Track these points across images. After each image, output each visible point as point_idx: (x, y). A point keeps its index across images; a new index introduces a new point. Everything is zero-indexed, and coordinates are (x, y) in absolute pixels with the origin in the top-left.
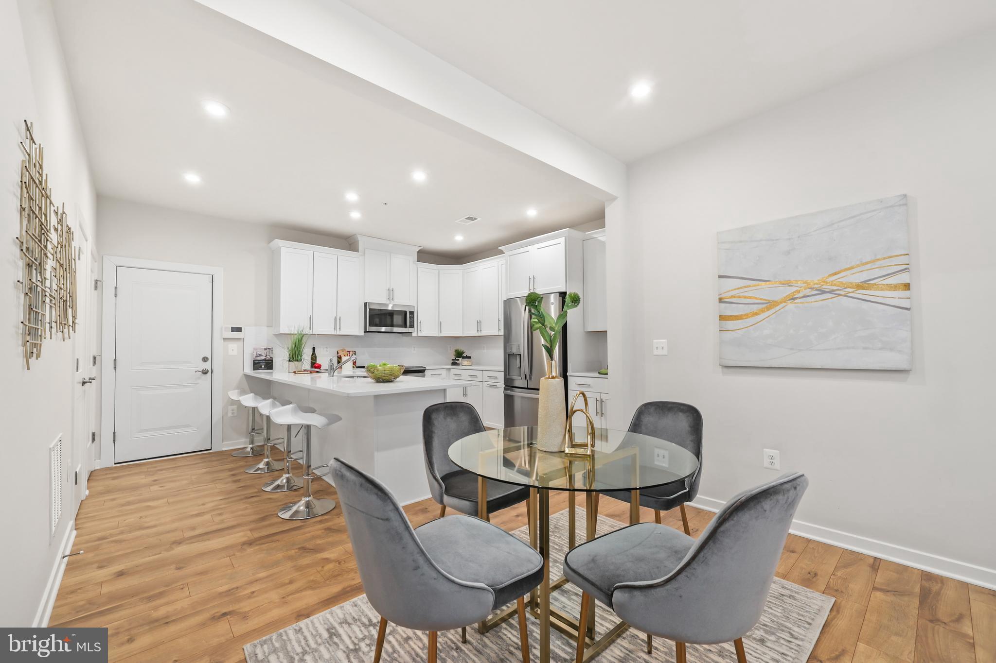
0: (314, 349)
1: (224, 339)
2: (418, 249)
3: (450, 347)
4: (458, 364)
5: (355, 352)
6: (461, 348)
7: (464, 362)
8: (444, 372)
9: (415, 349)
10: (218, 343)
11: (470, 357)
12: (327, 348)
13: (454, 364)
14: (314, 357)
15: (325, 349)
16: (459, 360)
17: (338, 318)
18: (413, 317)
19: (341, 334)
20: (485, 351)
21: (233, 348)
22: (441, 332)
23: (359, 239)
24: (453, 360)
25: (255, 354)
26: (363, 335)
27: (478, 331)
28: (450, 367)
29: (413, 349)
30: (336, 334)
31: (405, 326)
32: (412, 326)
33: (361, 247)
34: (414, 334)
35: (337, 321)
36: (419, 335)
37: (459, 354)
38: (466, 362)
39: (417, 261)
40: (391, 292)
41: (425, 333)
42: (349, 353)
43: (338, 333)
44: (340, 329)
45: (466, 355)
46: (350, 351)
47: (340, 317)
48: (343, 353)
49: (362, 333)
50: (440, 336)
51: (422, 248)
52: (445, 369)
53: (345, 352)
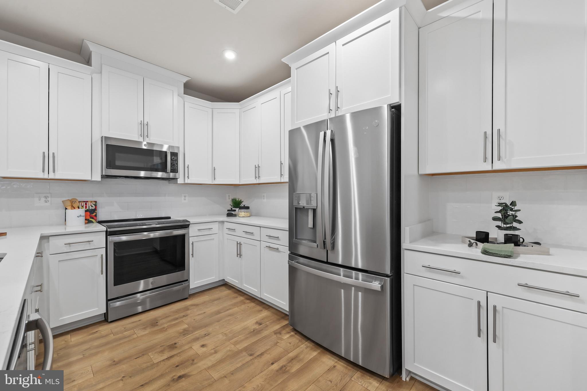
2: (185, 80)
3: (229, 196)
4: (235, 216)
5: (96, 202)
6: (239, 196)
7: (241, 213)
8: (215, 227)
9: (187, 198)
11: (248, 208)
12: (46, 197)
13: (229, 215)
15: (43, 199)
16: (235, 210)
17: (51, 155)
18: (177, 160)
20: (265, 200)
22: (215, 178)
23: (91, 49)
24: (228, 210)
26: (100, 180)
27: (256, 177)
28: (225, 218)
29: (183, 198)
30: (46, 177)
32: (175, 170)
33: (94, 60)
34: (180, 181)
35: (49, 159)
36: (186, 182)
37: (237, 204)
38: (243, 213)
39: (184, 94)
40: (144, 127)
41: (192, 180)
42: (86, 204)
43: (51, 176)
44: (54, 171)
45: (244, 205)
46: (87, 202)
47: (53, 154)
48: (73, 204)
49: (97, 177)
50: (213, 183)
51: (191, 78)
52: (218, 222)
53: (77, 202)
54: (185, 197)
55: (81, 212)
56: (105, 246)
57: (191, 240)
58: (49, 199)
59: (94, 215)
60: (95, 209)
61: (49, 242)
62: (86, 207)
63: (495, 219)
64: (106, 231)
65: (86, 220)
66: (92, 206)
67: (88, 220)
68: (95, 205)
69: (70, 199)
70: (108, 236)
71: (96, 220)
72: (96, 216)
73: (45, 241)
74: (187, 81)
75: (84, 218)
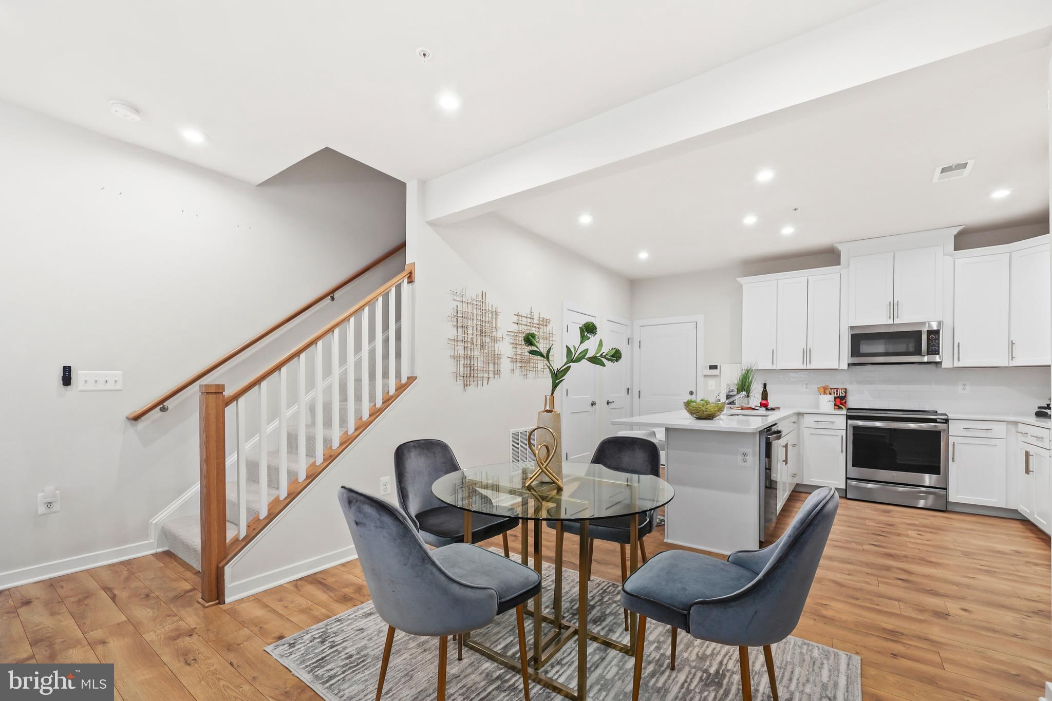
0: (765, 385)
1: (705, 376)
2: (955, 231)
5: (846, 389)
8: (999, 427)
10: (701, 379)
12: (807, 384)
13: (1041, 414)
14: (765, 395)
15: (805, 386)
17: (808, 350)
18: (938, 339)
19: (814, 368)
22: (1013, 359)
23: (841, 249)
24: (1040, 408)
26: (846, 368)
28: (1018, 419)
30: (805, 368)
32: (935, 352)
33: (843, 259)
34: (944, 365)
35: (807, 354)
36: (957, 365)
39: (955, 250)
40: (894, 307)
41: (965, 362)
42: (837, 391)
43: (808, 367)
44: (810, 363)
46: (838, 389)
47: (810, 349)
48: (825, 390)
49: (844, 366)
50: (1011, 365)
52: (1006, 422)
53: (829, 389)
54: (964, 385)
55: (832, 397)
56: (845, 428)
57: (951, 440)
58: (809, 386)
59: (844, 401)
60: (845, 396)
61: (803, 418)
62: (837, 394)
64: (847, 415)
65: (835, 405)
66: (842, 393)
67: (838, 406)
68: (845, 392)
69: (823, 386)
70: (848, 420)
71: (845, 407)
72: (845, 402)
73: (801, 417)
74: (958, 232)
75: (833, 404)
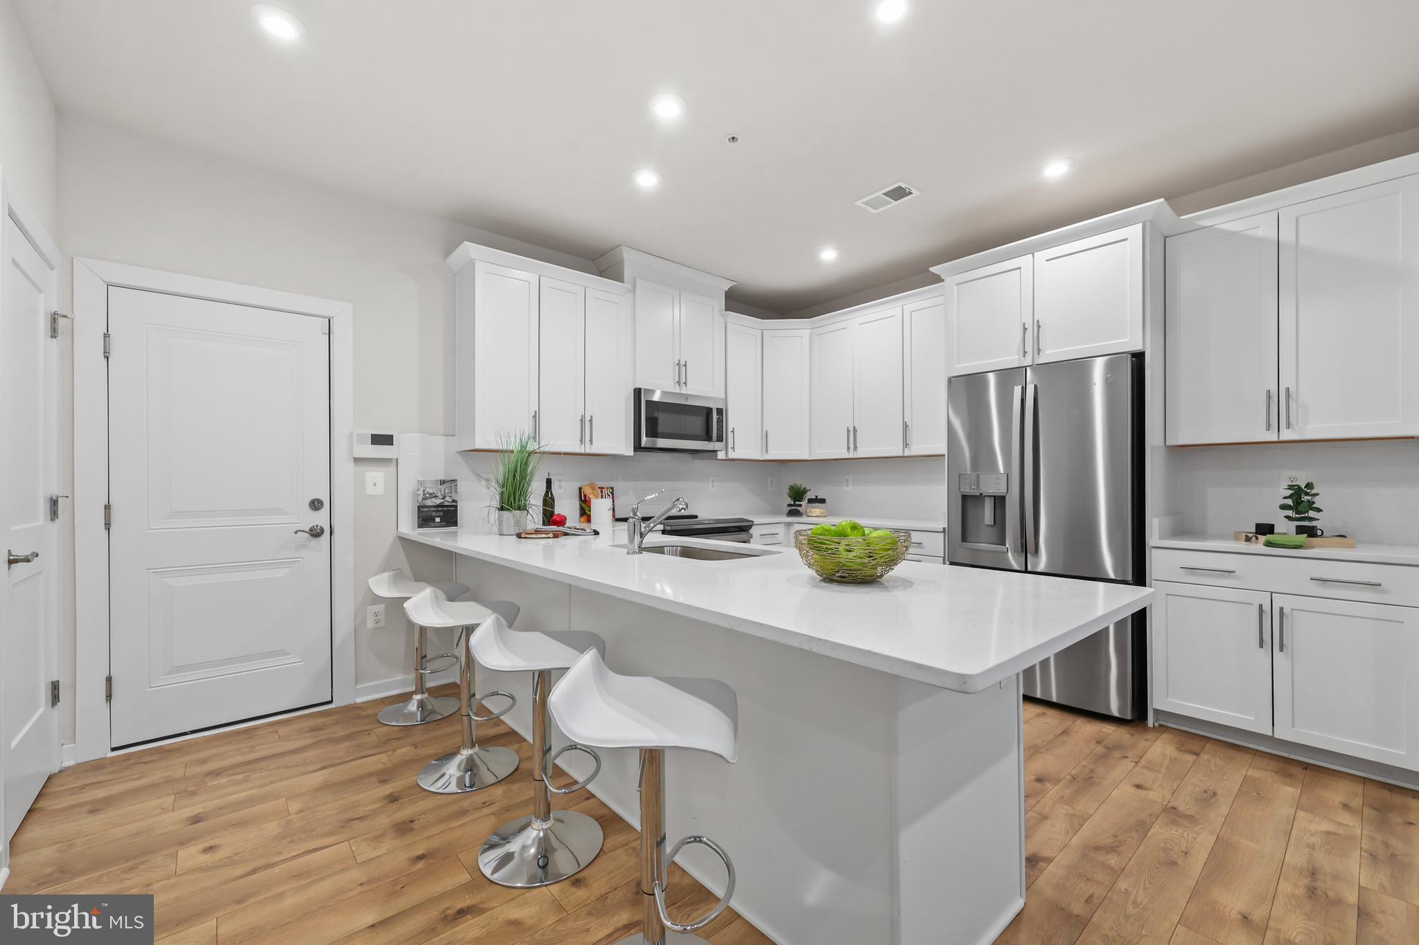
0: (549, 482)
1: (357, 460)
2: (727, 286)
3: (772, 481)
4: (802, 514)
5: (612, 488)
6: (800, 481)
7: (813, 510)
8: (780, 530)
9: (715, 483)
10: (344, 469)
11: (823, 501)
13: (794, 513)
14: (549, 501)
16: (800, 505)
17: (588, 418)
18: (724, 421)
19: (594, 451)
20: (850, 488)
21: (376, 478)
22: (767, 452)
23: (624, 257)
24: (787, 505)
25: (421, 492)
26: (633, 454)
27: (849, 448)
28: (788, 519)
29: (711, 483)
30: (583, 451)
31: (708, 437)
32: (720, 439)
33: (628, 273)
34: (721, 455)
35: (586, 425)
36: (729, 457)
37: (797, 494)
38: (817, 510)
39: (726, 310)
40: (681, 368)
41: (738, 453)
42: (602, 492)
43: (588, 451)
44: (591, 443)
45: (816, 497)
46: (603, 488)
47: (591, 417)
49: (631, 451)
50: (764, 458)
51: (735, 283)
52: (783, 525)
54: (713, 481)
63: (1283, 507)
74: (729, 287)
